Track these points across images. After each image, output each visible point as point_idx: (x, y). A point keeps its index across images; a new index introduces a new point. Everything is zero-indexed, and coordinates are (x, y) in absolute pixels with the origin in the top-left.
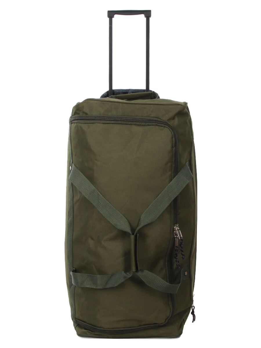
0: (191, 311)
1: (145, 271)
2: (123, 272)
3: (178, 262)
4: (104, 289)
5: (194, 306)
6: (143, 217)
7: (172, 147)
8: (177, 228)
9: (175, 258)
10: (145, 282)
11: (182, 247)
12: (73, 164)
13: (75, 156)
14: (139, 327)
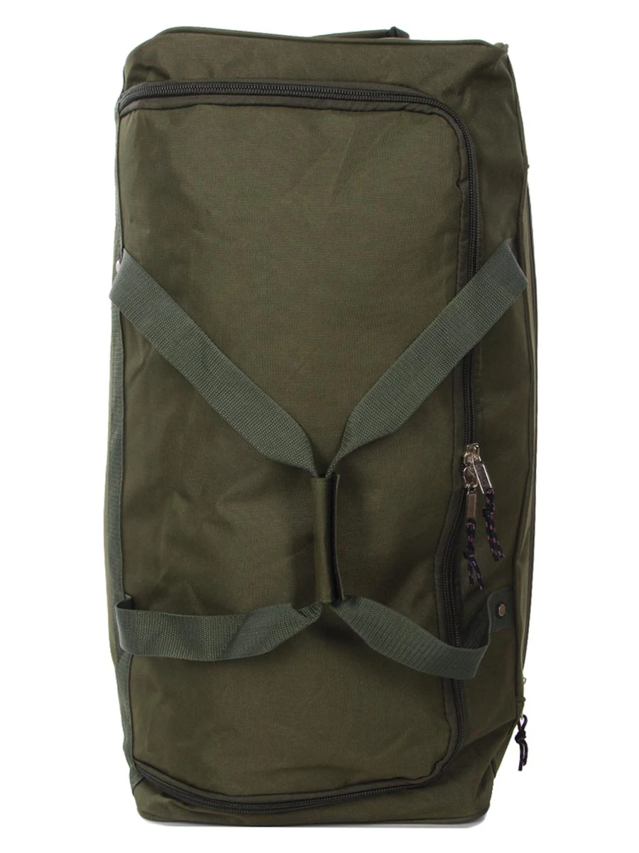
0: (516, 731)
1: (364, 601)
2: (289, 605)
3: (478, 570)
4: (223, 663)
5: (525, 717)
6: (355, 417)
7: (459, 179)
8: (472, 457)
9: (466, 557)
10: (364, 638)
11: (490, 522)
12: (125, 251)
13: (131, 220)
14: (344, 791)
